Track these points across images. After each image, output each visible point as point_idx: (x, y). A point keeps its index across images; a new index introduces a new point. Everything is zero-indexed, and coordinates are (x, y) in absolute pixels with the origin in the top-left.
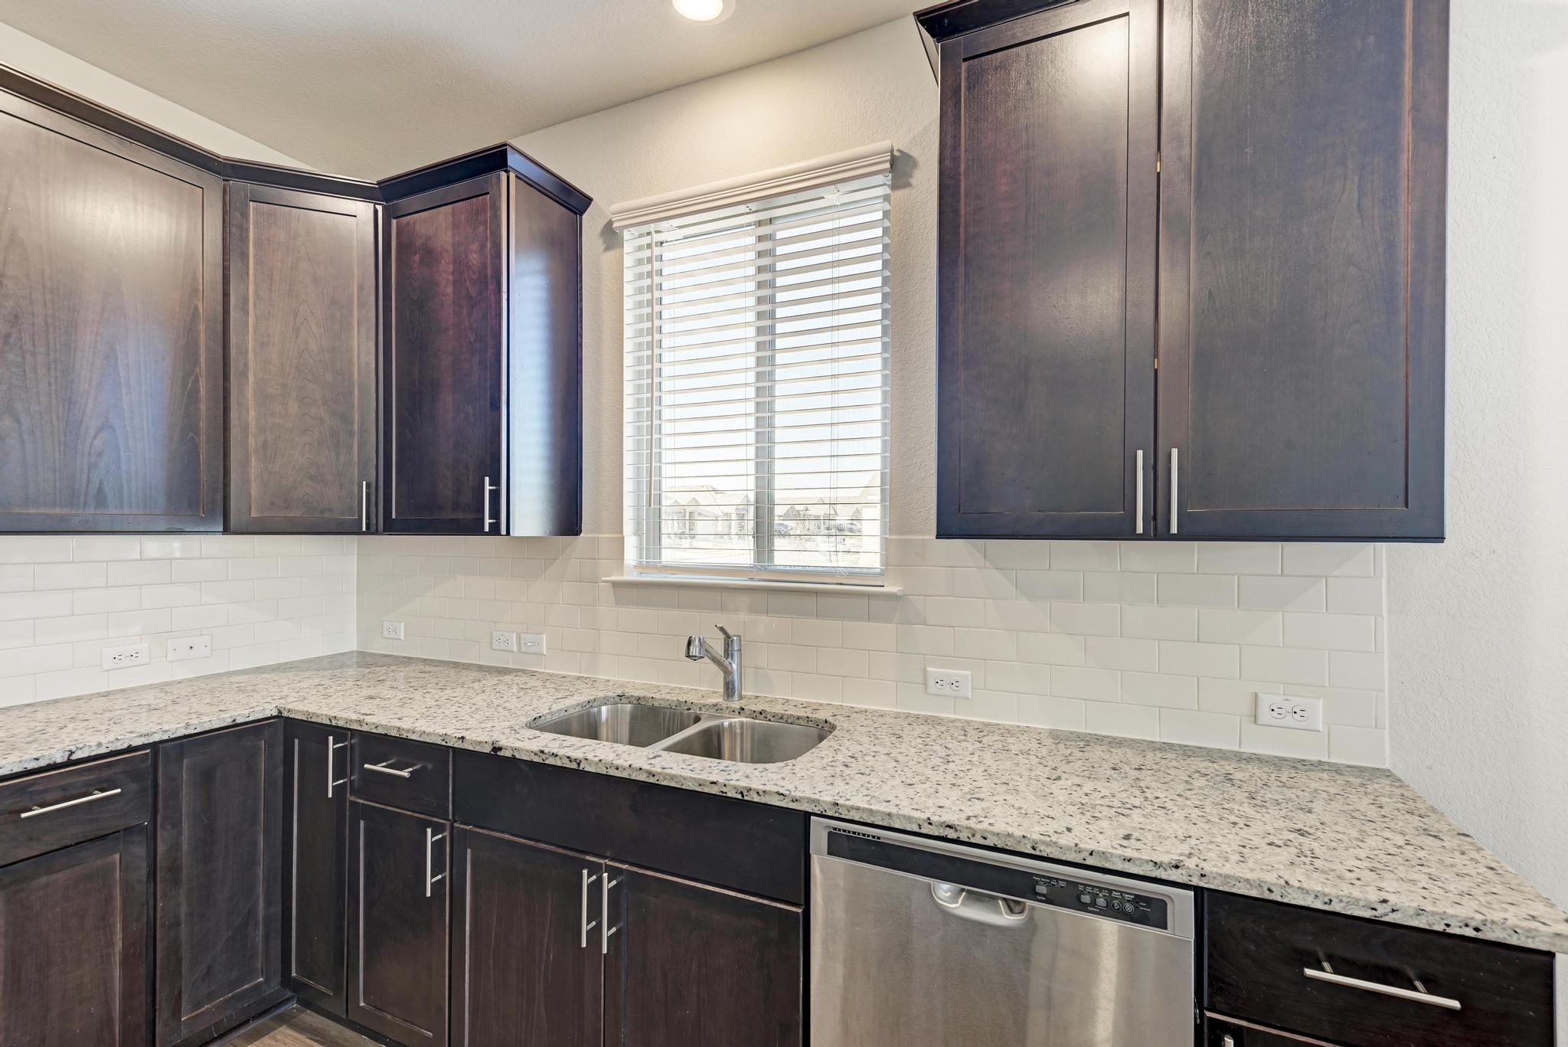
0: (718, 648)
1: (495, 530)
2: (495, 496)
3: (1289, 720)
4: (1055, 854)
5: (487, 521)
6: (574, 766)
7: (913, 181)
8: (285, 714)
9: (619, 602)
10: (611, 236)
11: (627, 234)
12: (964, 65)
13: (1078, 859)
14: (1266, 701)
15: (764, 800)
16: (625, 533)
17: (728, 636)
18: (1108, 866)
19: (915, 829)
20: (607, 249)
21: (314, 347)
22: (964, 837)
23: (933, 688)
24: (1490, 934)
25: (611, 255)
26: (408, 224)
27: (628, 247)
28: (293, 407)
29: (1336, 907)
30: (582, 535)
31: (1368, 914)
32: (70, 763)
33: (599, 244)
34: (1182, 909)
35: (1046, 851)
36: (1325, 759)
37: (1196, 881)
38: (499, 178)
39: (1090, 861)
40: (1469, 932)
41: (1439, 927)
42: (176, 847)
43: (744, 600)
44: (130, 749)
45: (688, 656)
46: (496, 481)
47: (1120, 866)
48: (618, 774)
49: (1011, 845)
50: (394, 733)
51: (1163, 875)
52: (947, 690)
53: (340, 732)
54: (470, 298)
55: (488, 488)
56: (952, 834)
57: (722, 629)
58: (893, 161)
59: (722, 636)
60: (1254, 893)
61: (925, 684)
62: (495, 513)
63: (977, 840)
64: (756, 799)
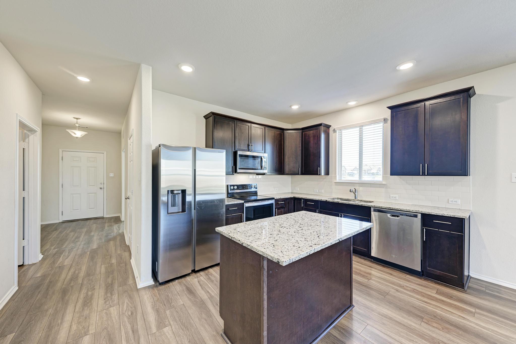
0: (354, 191)
1: (320, 175)
2: (320, 170)
3: (454, 203)
4: (403, 210)
5: (319, 173)
6: (338, 202)
7: (388, 122)
8: (295, 197)
9: (336, 185)
10: (334, 131)
11: (337, 131)
12: (395, 113)
13: (406, 211)
14: (450, 200)
15: (365, 205)
16: (337, 175)
17: (356, 190)
18: (410, 211)
19: (385, 208)
20: (334, 133)
21: (293, 151)
22: (392, 209)
23: (391, 198)
24: (455, 217)
25: (334, 134)
26: (306, 133)
27: (337, 133)
28: (291, 159)
29: (438, 214)
30: (329, 175)
31: (441, 215)
32: (280, 199)
33: (333, 132)
34: (419, 216)
35: (402, 210)
36: (460, 208)
37: (421, 212)
38: (321, 127)
39: (408, 211)
40: (453, 216)
41: (450, 216)
42: (286, 210)
43: (358, 185)
44: (284, 198)
45: (350, 191)
46: (320, 168)
47: (412, 211)
48: (344, 203)
49: (398, 209)
50: (311, 199)
51: (417, 212)
52: (394, 198)
53: (303, 199)
54: (315, 143)
55: (319, 169)
56: (390, 209)
57: (355, 189)
58: (384, 120)
59: (355, 190)
60: (428, 213)
61: (390, 197)
62: (320, 172)
63: (393, 209)
64: (364, 205)
